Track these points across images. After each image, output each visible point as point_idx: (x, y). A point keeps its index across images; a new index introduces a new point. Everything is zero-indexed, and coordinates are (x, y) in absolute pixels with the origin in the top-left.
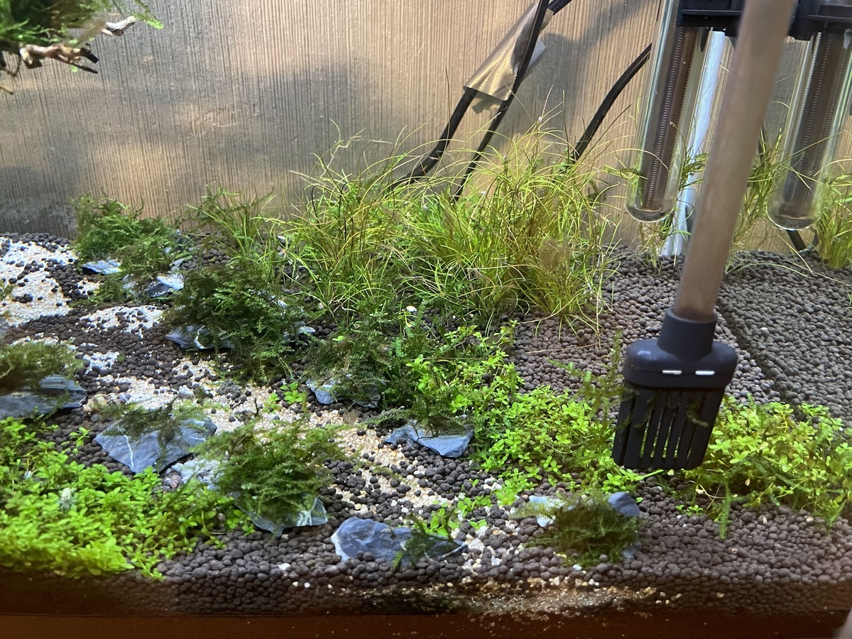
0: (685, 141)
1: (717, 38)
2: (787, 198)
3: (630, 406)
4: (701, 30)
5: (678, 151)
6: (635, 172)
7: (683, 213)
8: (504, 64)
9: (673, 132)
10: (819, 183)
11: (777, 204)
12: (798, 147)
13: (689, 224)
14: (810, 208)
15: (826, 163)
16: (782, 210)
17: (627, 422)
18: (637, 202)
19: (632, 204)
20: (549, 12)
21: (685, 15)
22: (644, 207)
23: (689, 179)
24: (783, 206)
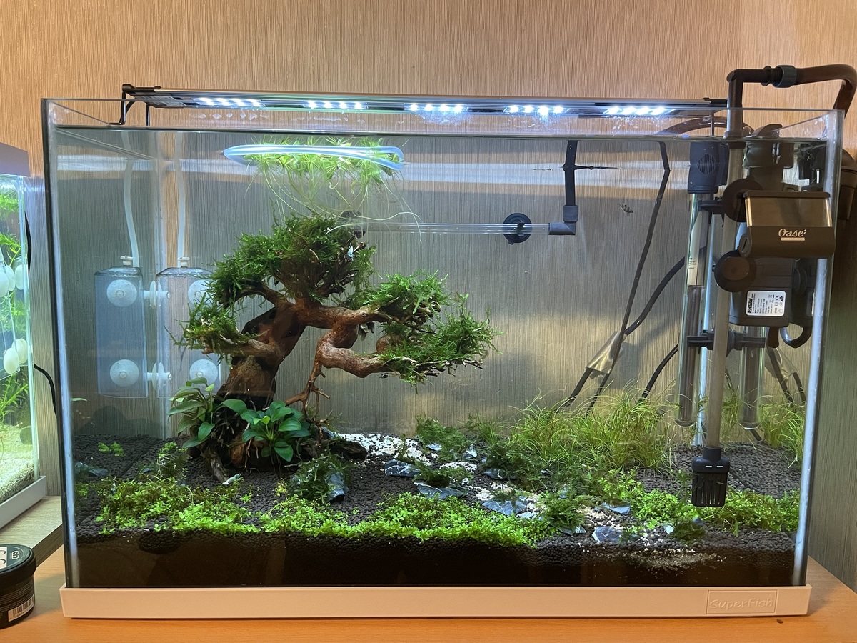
0: (697, 392)
1: (704, 349)
2: (745, 415)
3: (696, 481)
4: (697, 348)
5: (695, 396)
6: (677, 405)
7: (700, 424)
8: (606, 355)
9: (692, 388)
10: (758, 408)
11: (742, 417)
12: (746, 392)
13: (704, 429)
14: (755, 419)
15: (759, 397)
16: (744, 420)
17: (696, 487)
18: (679, 417)
19: (677, 419)
20: (625, 335)
21: (690, 343)
22: (683, 420)
23: (701, 408)
24: (744, 418)
